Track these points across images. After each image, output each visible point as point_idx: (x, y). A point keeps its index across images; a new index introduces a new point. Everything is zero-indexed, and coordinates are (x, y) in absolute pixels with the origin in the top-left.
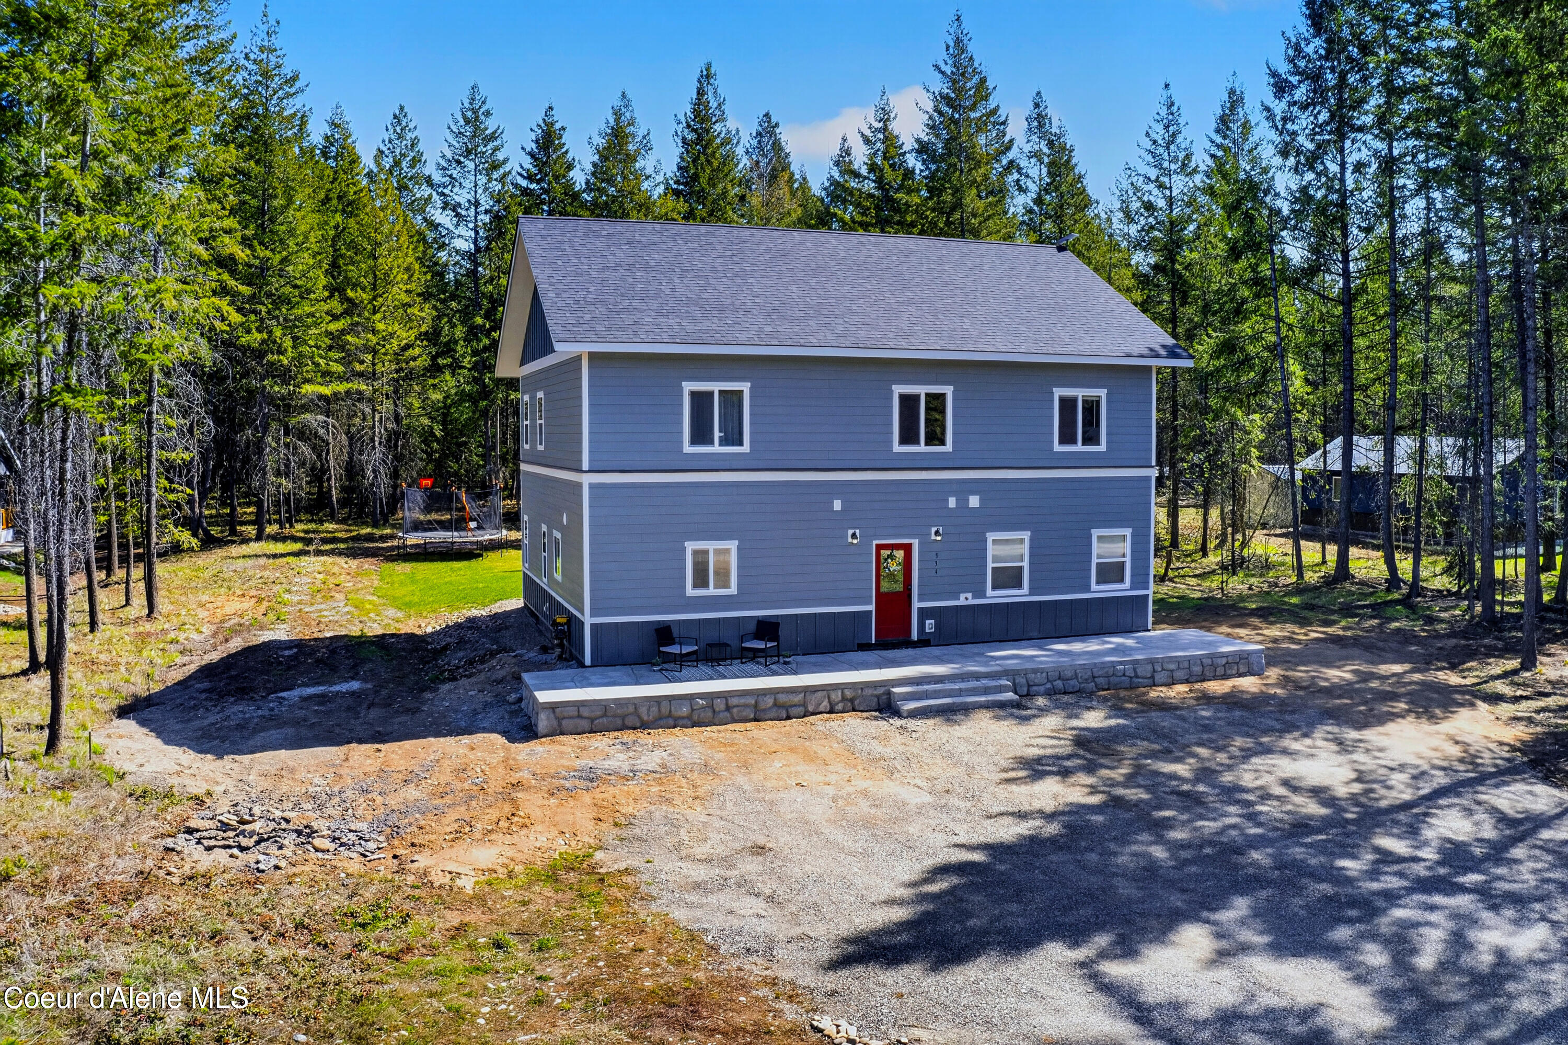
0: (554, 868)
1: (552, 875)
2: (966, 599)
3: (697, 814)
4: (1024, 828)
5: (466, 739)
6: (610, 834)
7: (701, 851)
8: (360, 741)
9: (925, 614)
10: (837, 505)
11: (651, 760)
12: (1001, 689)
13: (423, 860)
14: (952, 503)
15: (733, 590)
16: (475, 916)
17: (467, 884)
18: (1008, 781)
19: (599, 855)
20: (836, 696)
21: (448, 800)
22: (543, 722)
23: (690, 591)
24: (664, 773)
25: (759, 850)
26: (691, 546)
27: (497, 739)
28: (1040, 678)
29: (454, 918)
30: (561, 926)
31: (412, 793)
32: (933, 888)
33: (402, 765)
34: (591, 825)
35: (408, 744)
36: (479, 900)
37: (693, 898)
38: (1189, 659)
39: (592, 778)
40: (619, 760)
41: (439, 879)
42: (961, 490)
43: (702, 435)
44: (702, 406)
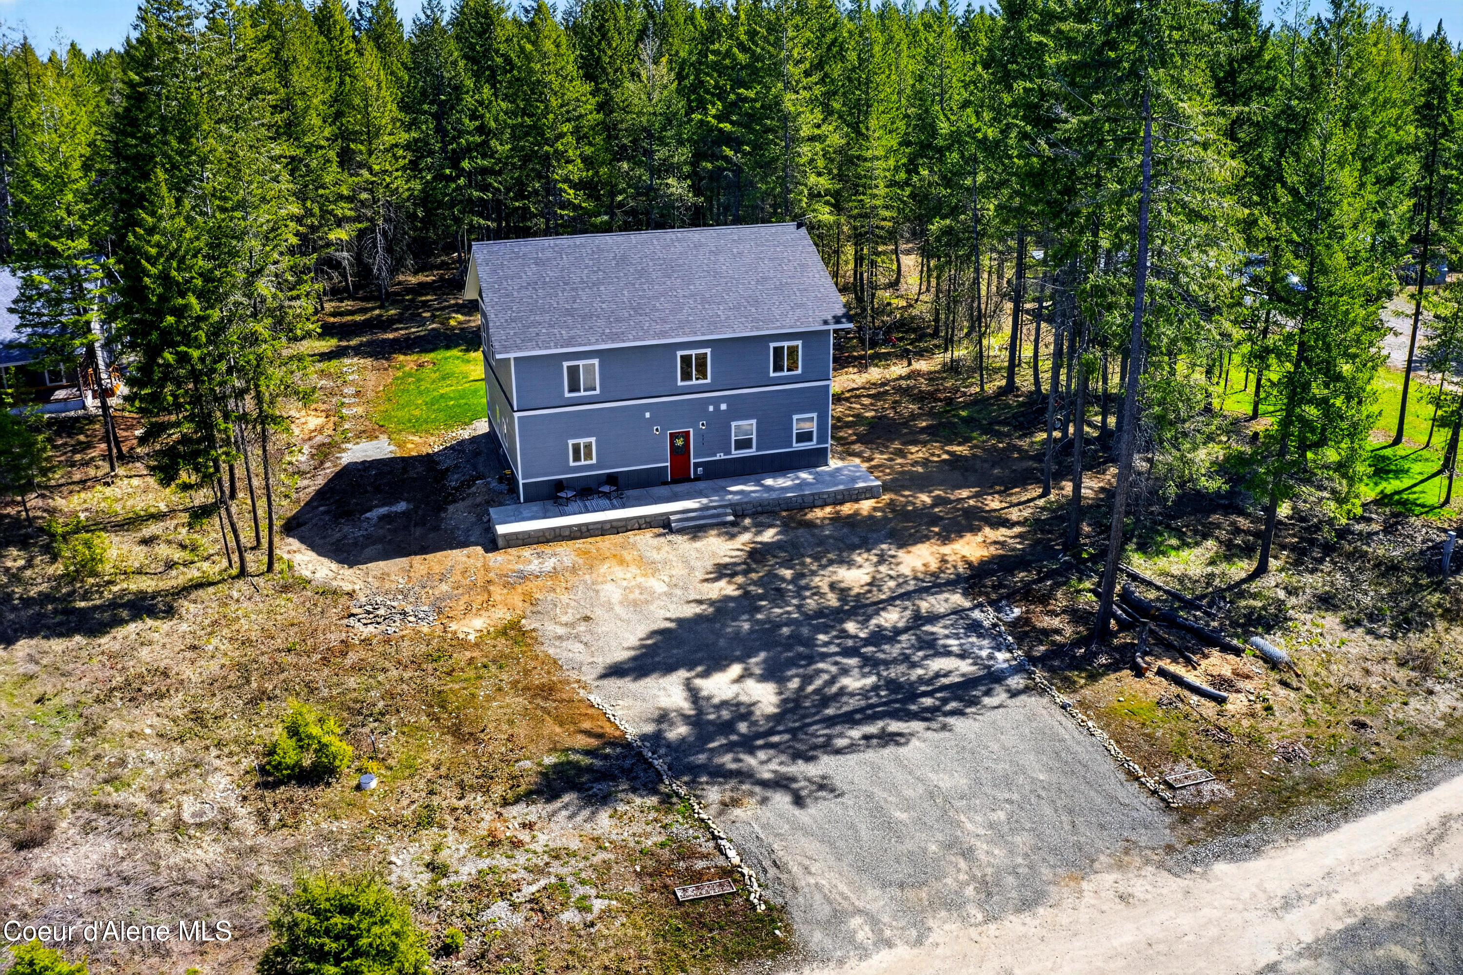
0: (505, 628)
1: (503, 632)
2: (720, 456)
3: (565, 598)
4: (698, 609)
5: (465, 551)
6: (529, 609)
7: (564, 619)
8: (416, 554)
9: (697, 465)
10: (648, 415)
11: (549, 564)
12: (726, 515)
13: (454, 626)
14: (711, 408)
15: (594, 461)
16: (476, 654)
17: (472, 637)
18: (706, 580)
19: (523, 621)
20: (642, 521)
21: (460, 591)
22: (501, 543)
23: (572, 464)
24: (554, 574)
25: (587, 619)
26: (571, 442)
27: (479, 549)
28: (749, 506)
29: (468, 654)
30: (507, 657)
31: (444, 587)
32: (649, 642)
33: (437, 569)
34: (520, 604)
35: (439, 555)
36: (477, 645)
37: (557, 643)
38: (835, 492)
39: (523, 577)
40: (534, 566)
41: (461, 636)
42: (717, 401)
43: (574, 388)
44: (574, 372)
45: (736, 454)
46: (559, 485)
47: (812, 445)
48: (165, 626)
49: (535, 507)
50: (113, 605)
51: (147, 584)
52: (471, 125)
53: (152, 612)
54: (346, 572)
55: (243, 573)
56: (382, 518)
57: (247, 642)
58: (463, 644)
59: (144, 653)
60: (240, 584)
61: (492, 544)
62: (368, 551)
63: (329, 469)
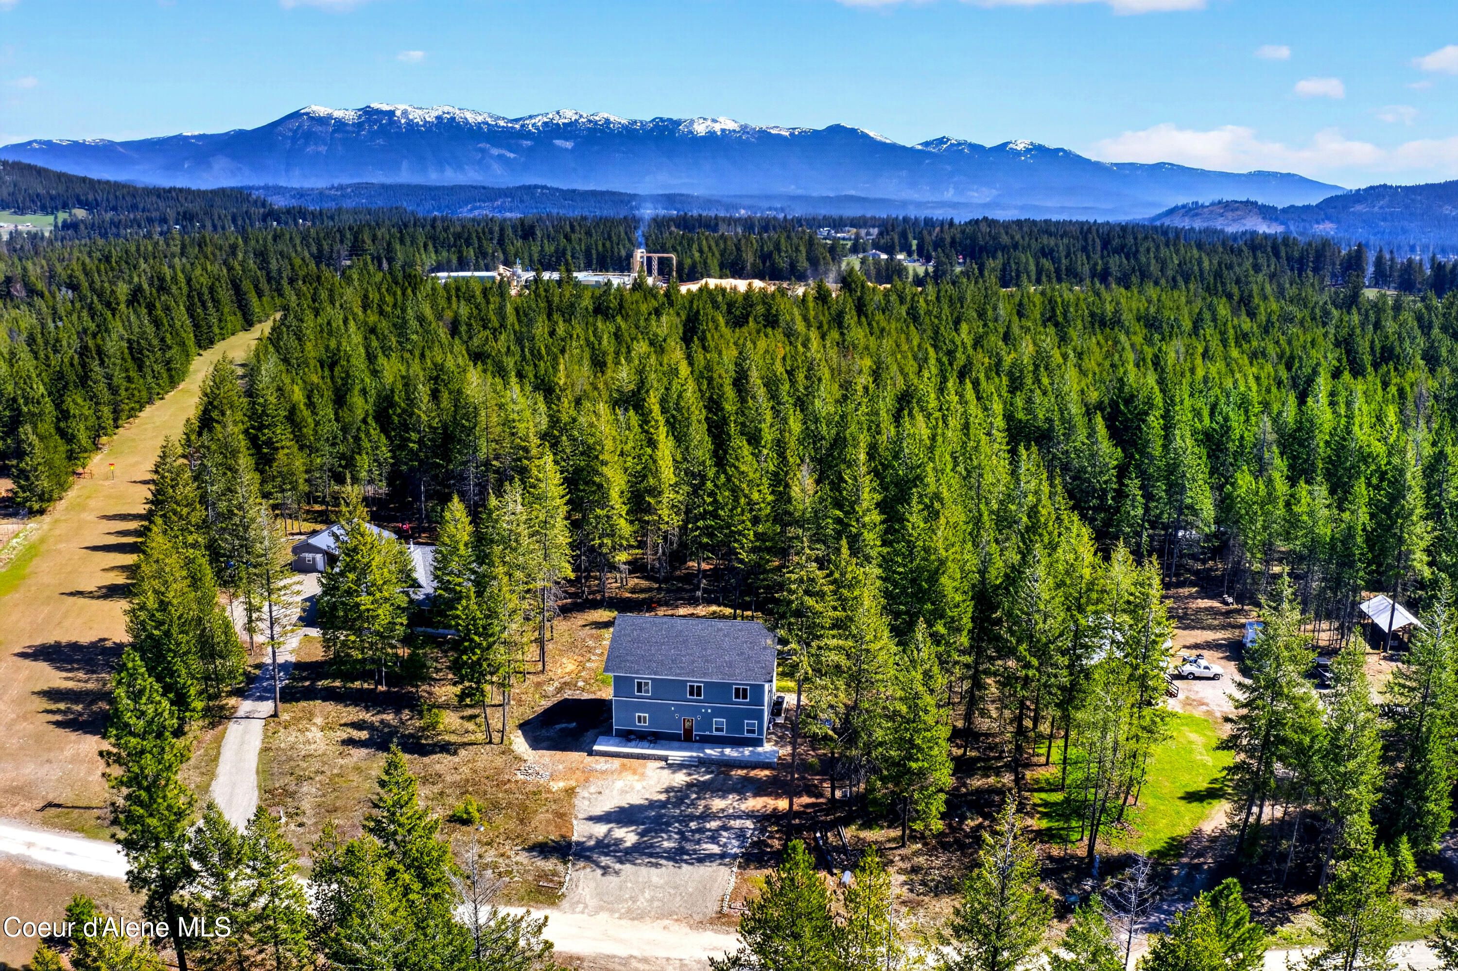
0: (569, 789)
1: (567, 790)
2: (706, 733)
3: (599, 783)
5: (578, 753)
6: (583, 783)
7: (592, 791)
9: (695, 735)
10: (673, 709)
12: (694, 761)
13: (552, 783)
14: (703, 711)
15: (647, 725)
16: (551, 797)
17: (554, 790)
19: (577, 788)
20: (656, 757)
21: (566, 770)
22: (593, 753)
23: (637, 724)
25: (600, 793)
26: (638, 714)
27: (583, 754)
28: (708, 760)
29: (548, 796)
30: (560, 800)
31: (561, 767)
33: (563, 758)
34: (581, 781)
35: (569, 752)
36: (554, 793)
37: (581, 799)
41: (551, 788)
42: (706, 708)
43: (640, 690)
44: (639, 684)
45: (715, 733)
46: (630, 732)
47: (755, 735)
48: (450, 758)
49: (617, 740)
50: (435, 745)
51: (453, 738)
52: (709, 500)
53: (448, 752)
54: (530, 751)
55: (490, 742)
56: (562, 730)
57: (475, 772)
58: (549, 791)
59: (438, 767)
60: (488, 747)
61: (591, 753)
62: (544, 744)
63: (559, 698)
